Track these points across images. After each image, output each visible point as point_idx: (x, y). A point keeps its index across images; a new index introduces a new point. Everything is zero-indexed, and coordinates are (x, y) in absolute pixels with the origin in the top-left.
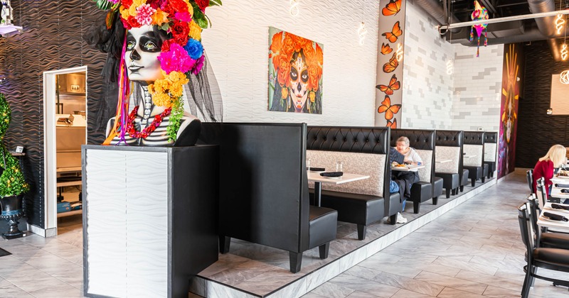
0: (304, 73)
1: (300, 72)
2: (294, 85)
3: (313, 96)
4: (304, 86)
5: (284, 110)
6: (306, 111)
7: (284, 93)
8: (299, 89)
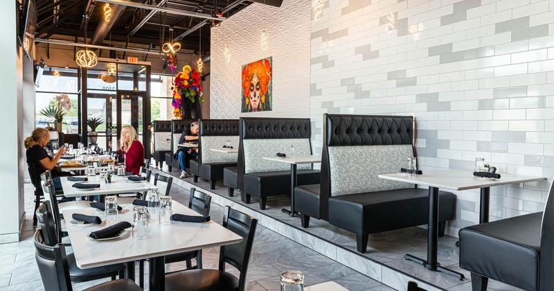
0: (258, 84)
1: (255, 85)
2: (252, 94)
3: (263, 98)
4: (258, 93)
5: (247, 112)
6: (259, 110)
7: (247, 101)
8: (255, 96)
